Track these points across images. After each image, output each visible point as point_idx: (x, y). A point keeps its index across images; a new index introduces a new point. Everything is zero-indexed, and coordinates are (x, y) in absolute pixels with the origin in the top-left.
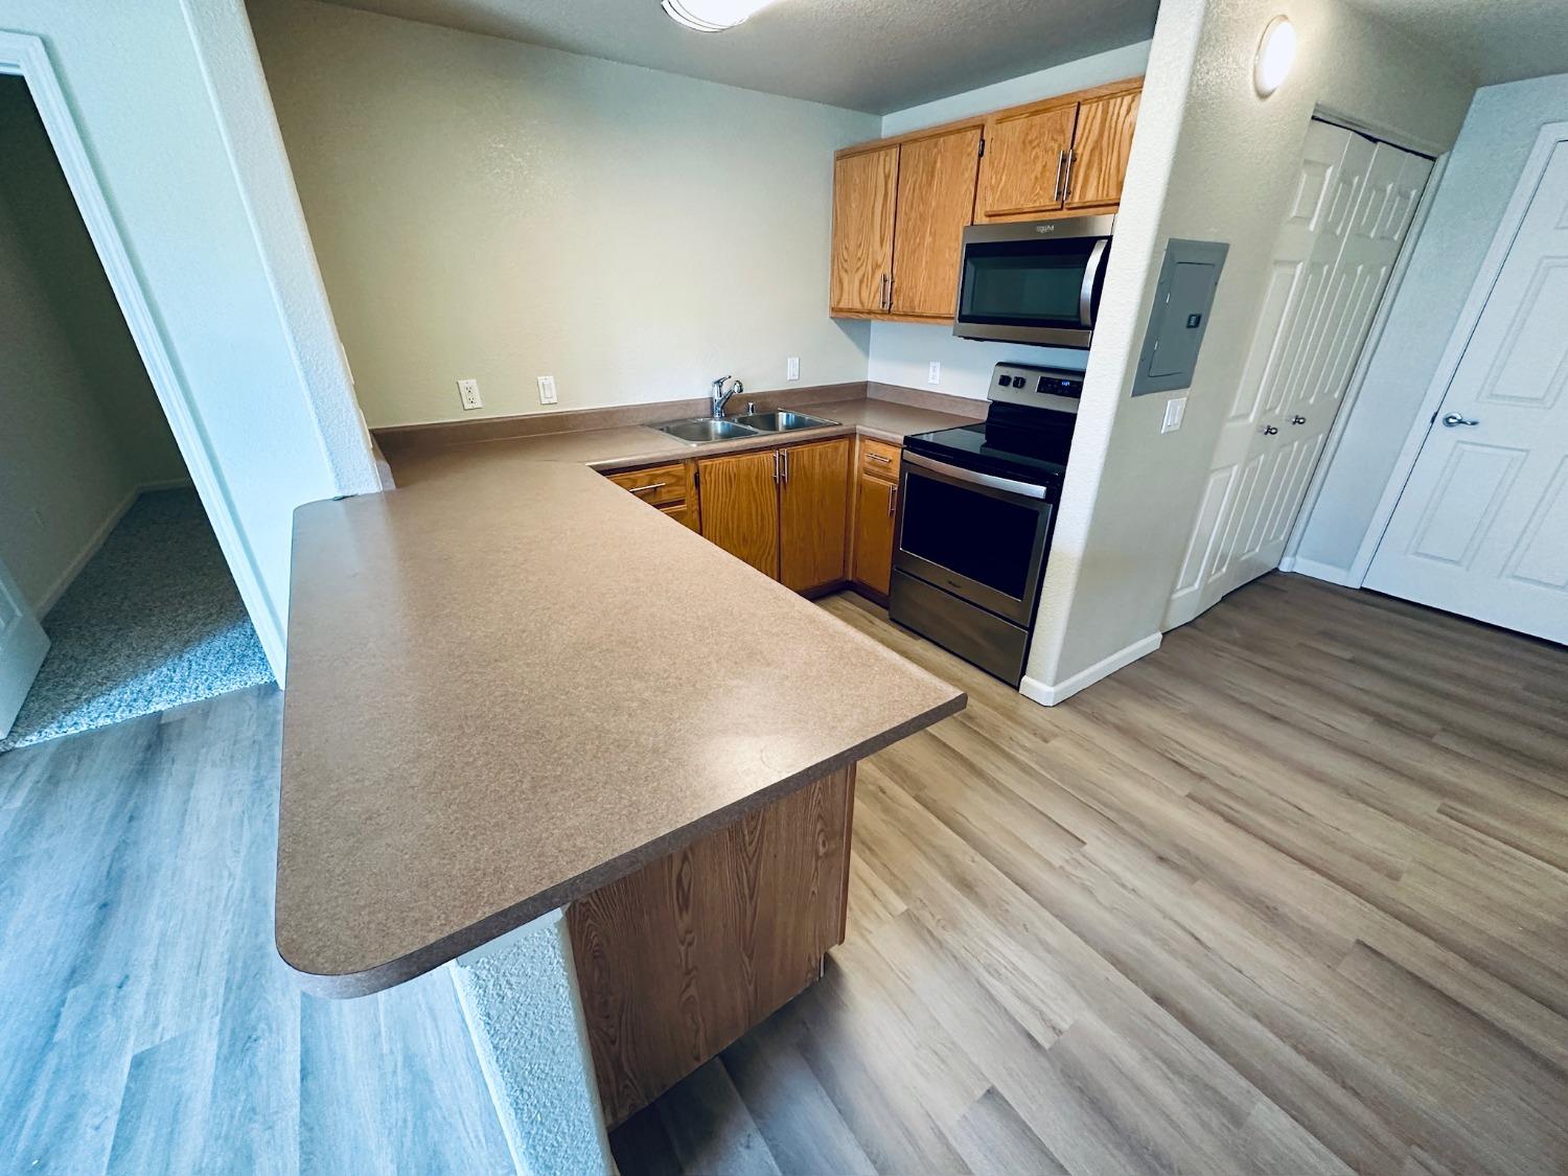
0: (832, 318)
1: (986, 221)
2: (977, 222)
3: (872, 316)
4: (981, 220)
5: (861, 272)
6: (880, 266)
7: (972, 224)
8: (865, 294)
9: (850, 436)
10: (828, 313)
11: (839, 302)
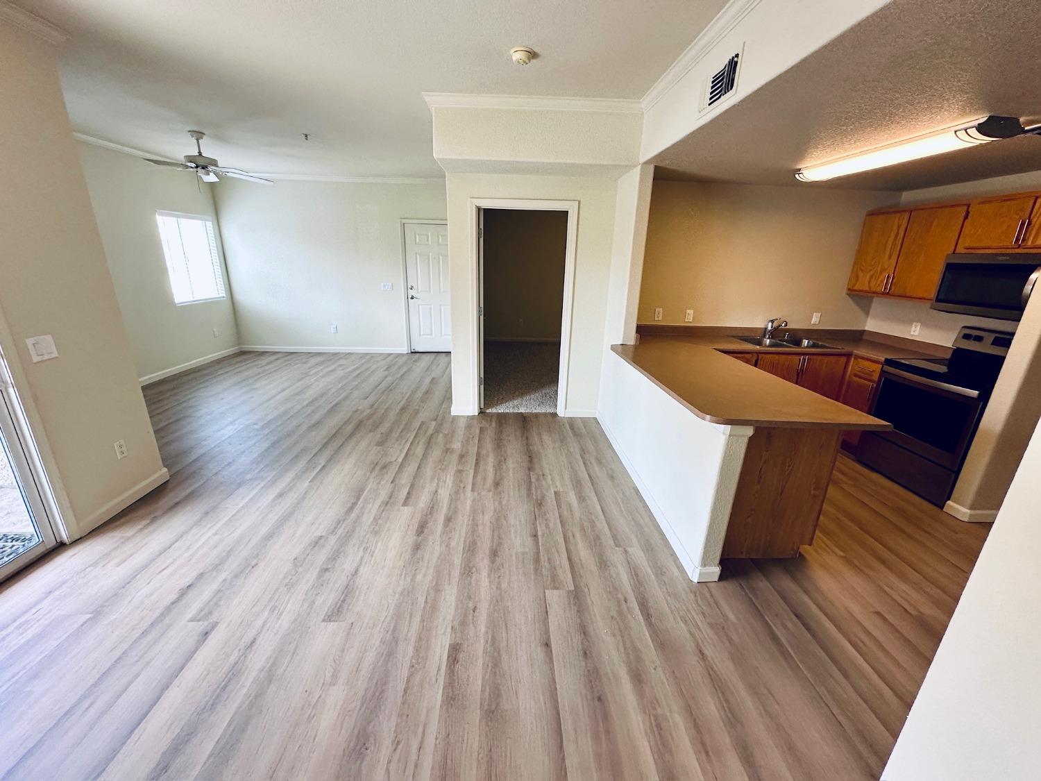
0: (848, 294)
1: (964, 251)
2: (957, 251)
3: (875, 295)
4: (960, 250)
5: (872, 273)
6: (887, 269)
7: (954, 253)
8: (873, 284)
9: (848, 356)
10: (845, 291)
11: (853, 286)
